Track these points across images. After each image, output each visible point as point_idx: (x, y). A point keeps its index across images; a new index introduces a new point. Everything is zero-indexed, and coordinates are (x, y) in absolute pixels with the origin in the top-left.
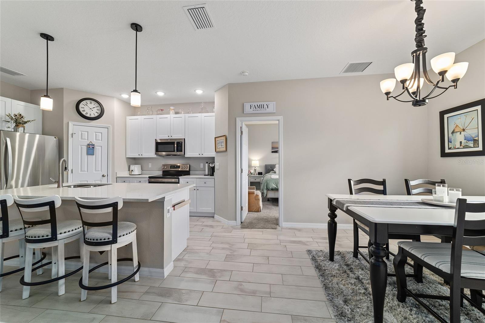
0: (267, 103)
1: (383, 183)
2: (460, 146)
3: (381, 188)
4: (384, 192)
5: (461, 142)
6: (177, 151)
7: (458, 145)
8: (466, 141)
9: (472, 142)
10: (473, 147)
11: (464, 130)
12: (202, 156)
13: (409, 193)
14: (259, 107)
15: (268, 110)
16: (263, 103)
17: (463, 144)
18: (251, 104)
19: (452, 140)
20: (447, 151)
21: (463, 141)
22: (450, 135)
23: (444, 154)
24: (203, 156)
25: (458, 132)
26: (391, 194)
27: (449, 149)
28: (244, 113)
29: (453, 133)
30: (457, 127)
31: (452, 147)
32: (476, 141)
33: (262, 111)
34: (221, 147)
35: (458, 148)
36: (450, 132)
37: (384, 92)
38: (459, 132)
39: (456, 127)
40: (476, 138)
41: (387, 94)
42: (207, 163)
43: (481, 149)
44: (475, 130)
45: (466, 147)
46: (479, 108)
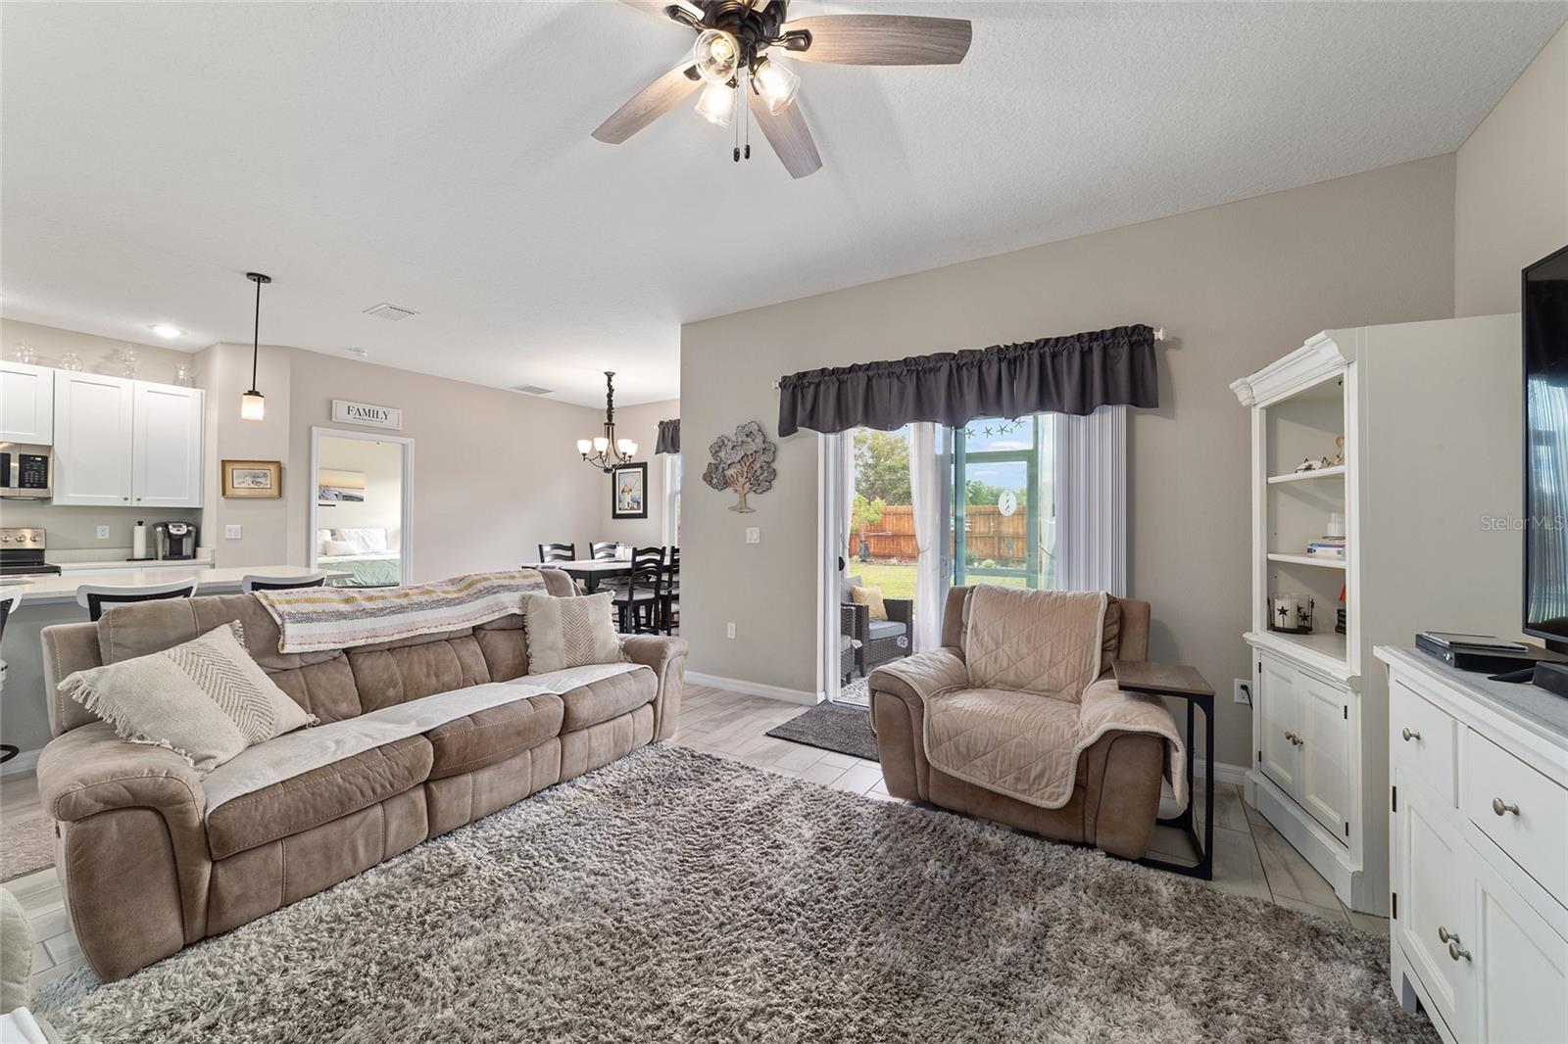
0: (386, 410)
1: (571, 548)
2: (628, 507)
3: (569, 554)
4: (572, 558)
5: (629, 503)
6: (22, 485)
7: (626, 507)
9: (636, 504)
10: (636, 508)
11: (631, 491)
12: (135, 504)
13: (593, 558)
14: (368, 413)
15: (386, 424)
16: (376, 408)
17: (630, 505)
18: (350, 404)
19: (622, 500)
20: (618, 512)
21: (631, 502)
22: (621, 494)
23: (615, 516)
24: (141, 505)
26: (579, 560)
27: (620, 509)
28: (334, 419)
29: (623, 491)
31: (622, 508)
32: (639, 504)
33: (374, 422)
34: (252, 486)
35: (627, 510)
36: (619, 491)
37: (582, 452)
38: (628, 493)
39: (626, 486)
40: (640, 500)
41: (584, 455)
42: (140, 523)
43: (641, 511)
44: (639, 494)
45: (632, 509)
46: (642, 470)
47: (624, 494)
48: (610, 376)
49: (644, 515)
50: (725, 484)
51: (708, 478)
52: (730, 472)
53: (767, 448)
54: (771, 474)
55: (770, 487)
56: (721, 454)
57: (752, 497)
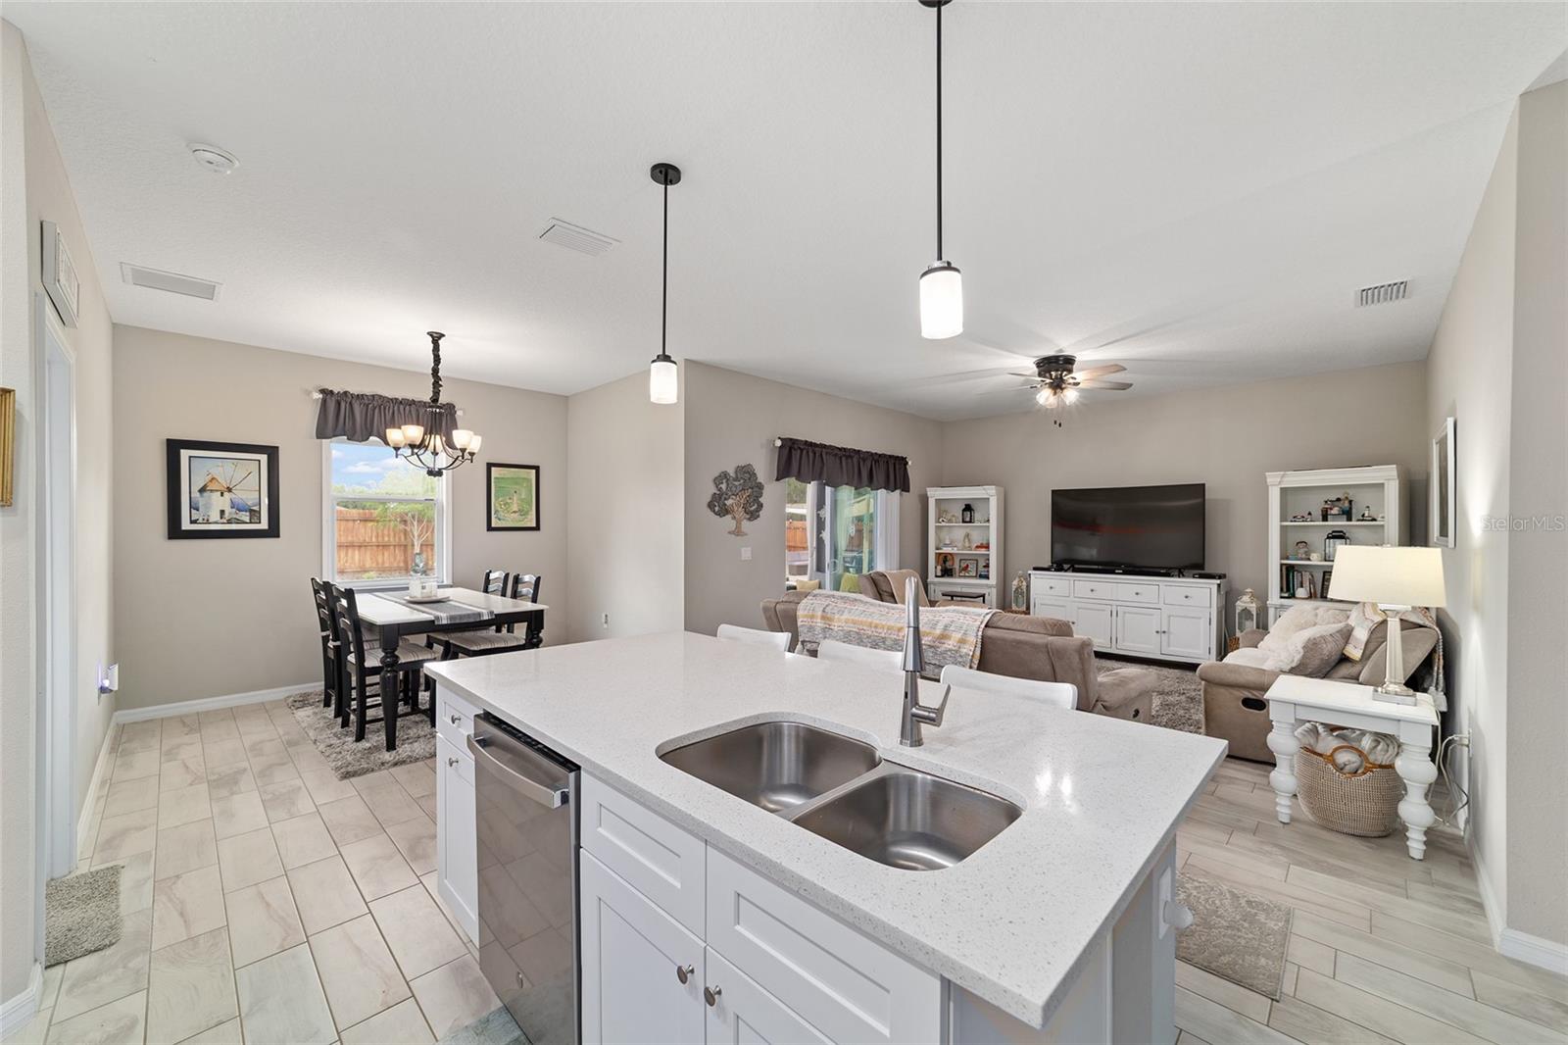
2: (221, 518)
5: (222, 512)
7: (215, 516)
8: (234, 510)
9: (248, 514)
10: (248, 521)
11: (229, 490)
17: (227, 515)
19: (200, 504)
20: (186, 526)
21: (228, 510)
22: (196, 494)
23: (175, 531)
25: (217, 491)
27: (192, 522)
29: (202, 490)
30: (214, 481)
31: (201, 519)
32: (255, 514)
35: (216, 523)
36: (195, 489)
38: (219, 493)
39: (211, 481)
40: (256, 508)
43: (264, 526)
44: (252, 493)
45: (234, 521)
46: (264, 458)
47: (205, 494)
48: (436, 338)
49: (273, 531)
50: (724, 511)
51: (711, 506)
52: (729, 502)
53: (760, 487)
54: (761, 506)
55: (758, 516)
56: (724, 486)
57: (746, 525)
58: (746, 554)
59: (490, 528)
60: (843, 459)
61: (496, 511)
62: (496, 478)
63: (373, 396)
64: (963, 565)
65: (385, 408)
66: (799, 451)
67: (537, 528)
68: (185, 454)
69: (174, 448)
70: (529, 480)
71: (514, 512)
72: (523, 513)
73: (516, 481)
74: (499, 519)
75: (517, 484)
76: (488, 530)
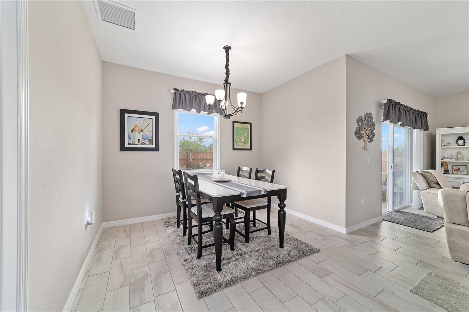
2: (139, 143)
5: (139, 140)
7: (137, 142)
8: (143, 139)
9: (148, 141)
10: (148, 144)
11: (142, 131)
17: (141, 141)
19: (131, 137)
21: (141, 139)
22: (130, 132)
23: (123, 148)
25: (137, 131)
27: (129, 144)
29: (132, 131)
30: (136, 127)
31: (132, 143)
32: (150, 141)
35: (137, 145)
36: (130, 130)
38: (138, 132)
39: (135, 127)
40: (151, 139)
43: (154, 146)
44: (150, 132)
45: (143, 144)
46: (154, 117)
47: (134, 132)
48: (227, 49)
49: (157, 149)
50: (360, 137)
51: (356, 134)
52: (362, 132)
53: (374, 125)
54: (373, 135)
55: (373, 140)
56: (360, 123)
57: (368, 144)
58: (368, 160)
59: (234, 149)
60: (407, 112)
61: (236, 142)
62: (236, 128)
63: (193, 92)
64: (455, 168)
65: (197, 97)
66: (392, 106)
67: (251, 149)
68: (126, 115)
69: (123, 112)
70: (248, 129)
71: (243, 142)
72: (245, 142)
73: (243, 129)
74: (237, 145)
75: (243, 130)
76: (233, 150)
